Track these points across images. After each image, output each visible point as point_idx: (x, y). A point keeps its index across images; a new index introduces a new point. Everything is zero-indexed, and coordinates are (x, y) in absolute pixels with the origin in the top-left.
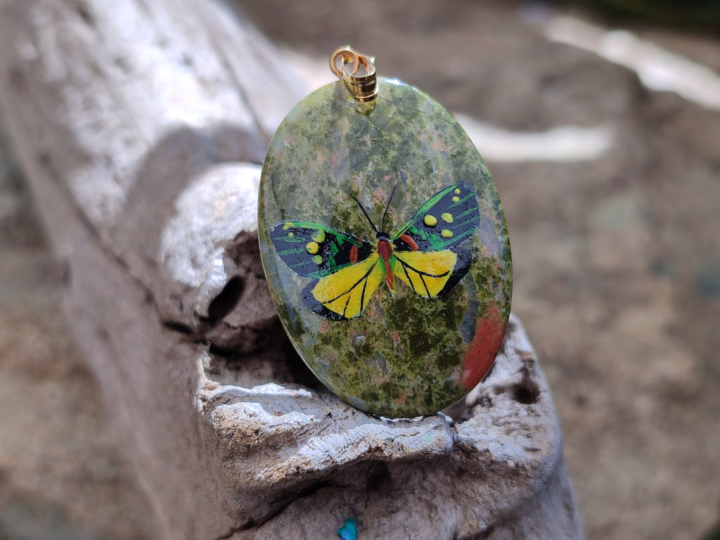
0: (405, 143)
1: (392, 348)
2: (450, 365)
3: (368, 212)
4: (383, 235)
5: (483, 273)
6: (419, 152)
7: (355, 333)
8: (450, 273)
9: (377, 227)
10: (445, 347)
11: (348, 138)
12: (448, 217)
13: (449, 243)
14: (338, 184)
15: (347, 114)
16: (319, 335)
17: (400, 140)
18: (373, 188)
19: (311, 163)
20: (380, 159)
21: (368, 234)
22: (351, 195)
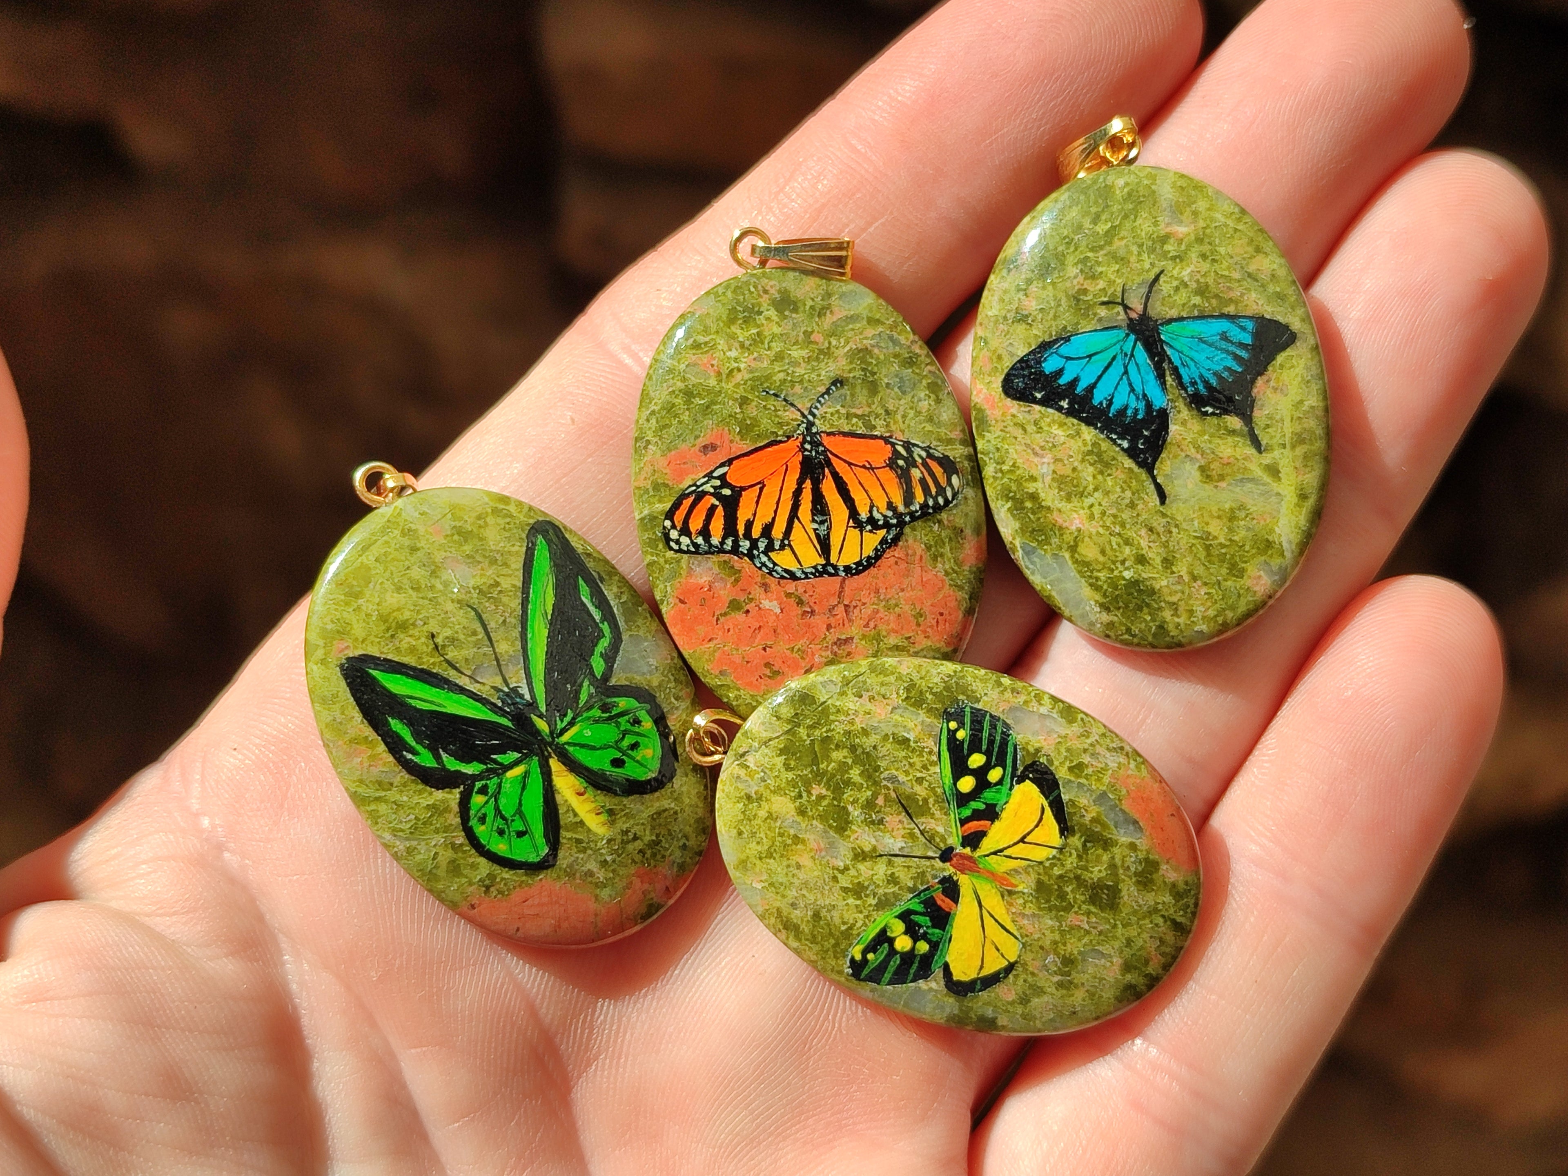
0: (853, 749)
1: (1088, 932)
2: (1155, 876)
4: (947, 855)
5: (1072, 761)
6: (874, 739)
7: (1038, 963)
8: (1046, 804)
9: (930, 854)
10: (1128, 868)
11: (802, 812)
12: (976, 760)
13: (1008, 780)
14: (848, 862)
15: (771, 791)
16: (1012, 1003)
17: (845, 752)
18: (881, 826)
19: (802, 875)
20: (852, 792)
21: (933, 870)
22: (872, 857)
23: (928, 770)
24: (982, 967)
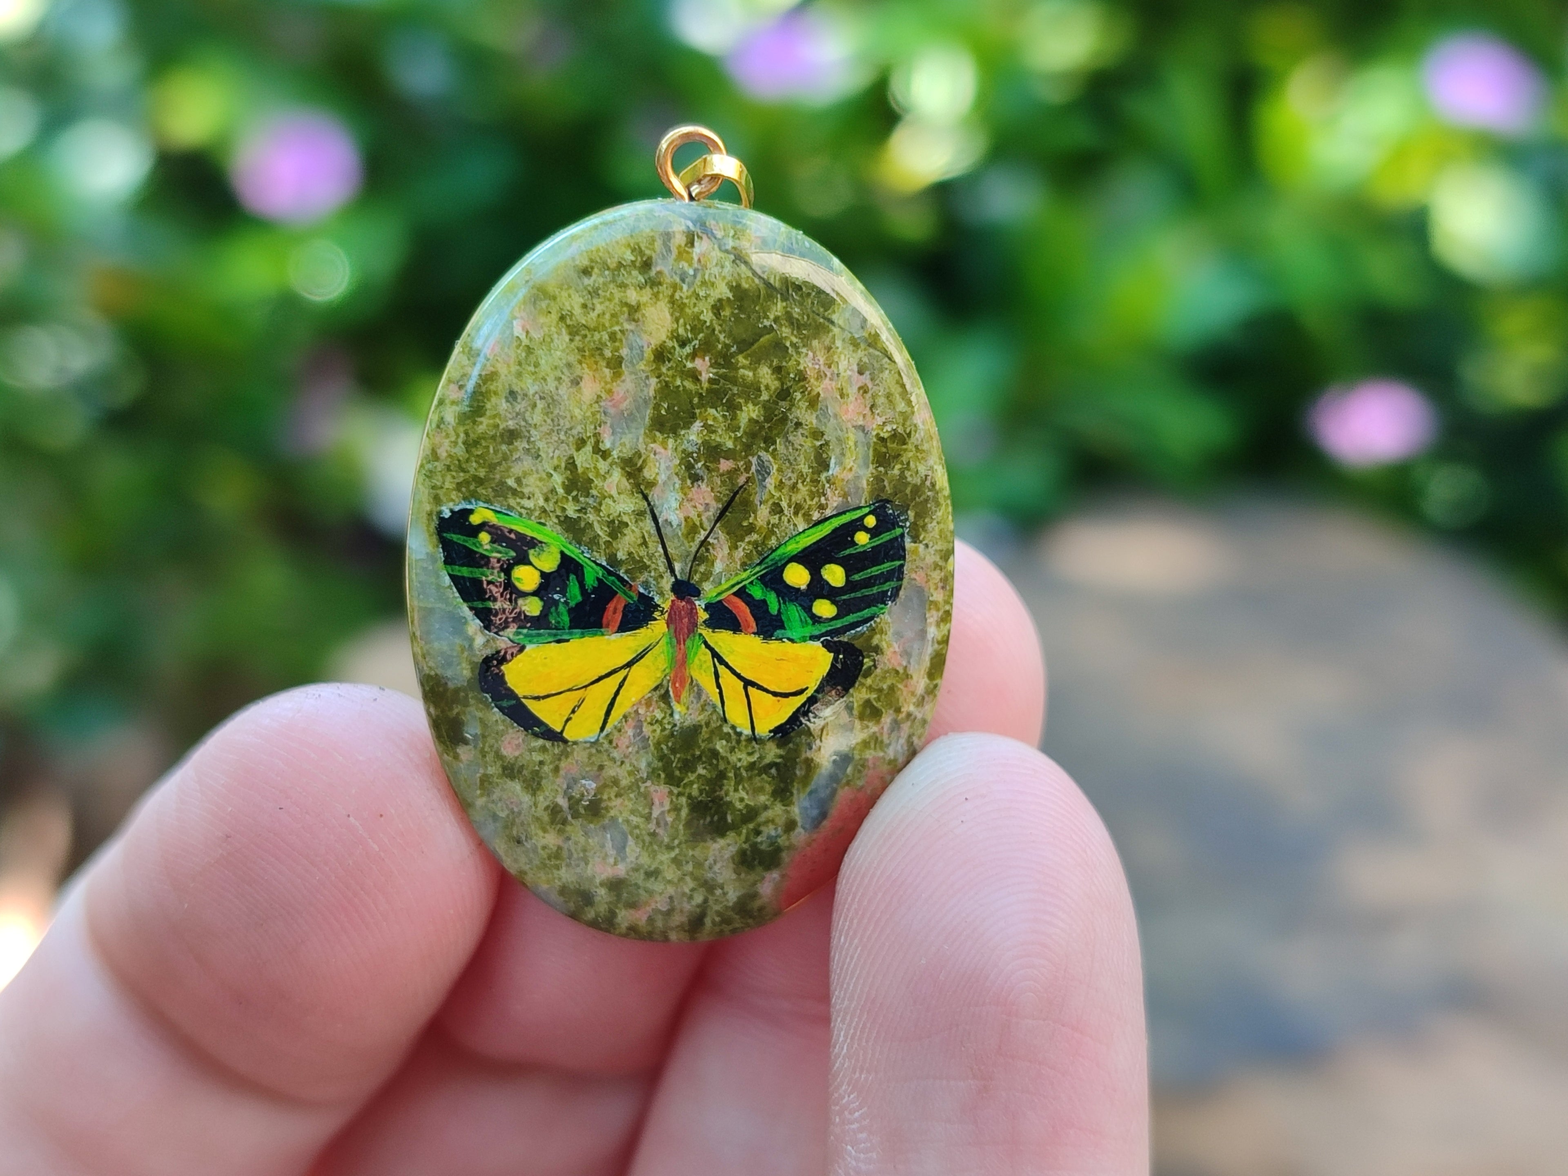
0: (784, 394)
1: (648, 818)
2: (759, 869)
3: (666, 531)
4: (685, 589)
5: (878, 699)
6: (810, 419)
7: (575, 770)
8: (808, 692)
9: (677, 567)
10: (758, 833)
11: (661, 355)
12: (834, 575)
13: (823, 628)
14: (615, 454)
15: (672, 296)
16: (498, 756)
17: (775, 385)
18: (689, 482)
19: (564, 391)
20: (721, 419)
21: (655, 579)
22: (637, 485)
23: (796, 513)
24: (537, 698)
